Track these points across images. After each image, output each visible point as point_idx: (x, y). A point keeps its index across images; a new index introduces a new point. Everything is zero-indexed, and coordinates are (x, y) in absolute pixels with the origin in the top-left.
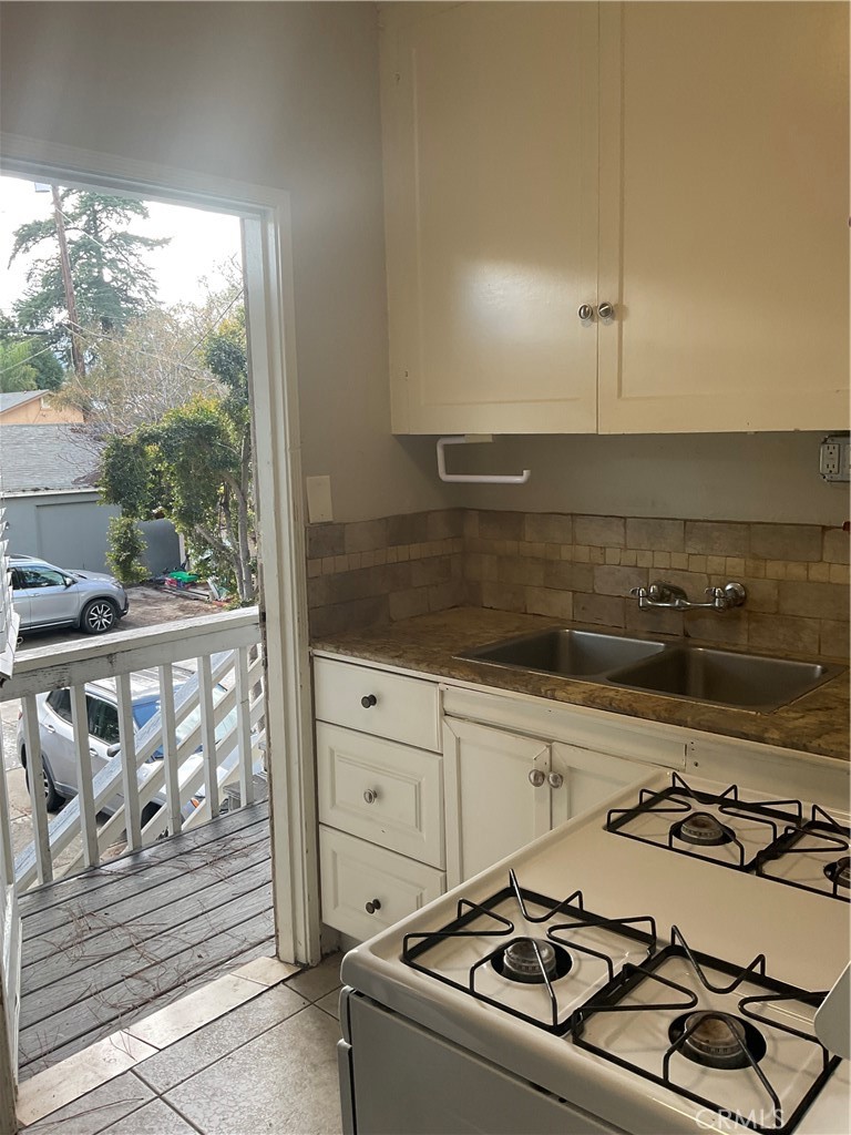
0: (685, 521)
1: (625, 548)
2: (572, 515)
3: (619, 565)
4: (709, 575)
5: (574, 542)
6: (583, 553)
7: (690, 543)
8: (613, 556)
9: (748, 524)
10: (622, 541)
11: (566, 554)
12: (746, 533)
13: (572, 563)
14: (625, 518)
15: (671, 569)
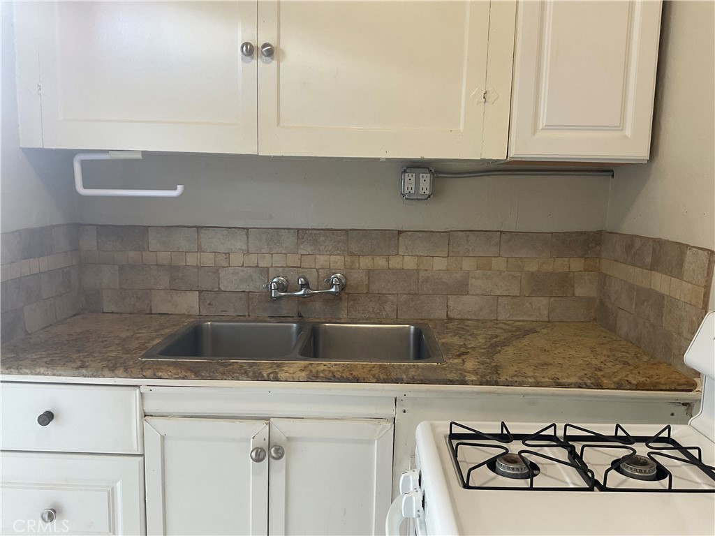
0: (298, 230)
1: (247, 252)
2: (198, 228)
3: (242, 266)
4: (317, 270)
5: (200, 250)
6: (208, 259)
7: (302, 247)
8: (236, 259)
9: (347, 231)
10: (245, 247)
11: (191, 260)
12: (344, 237)
13: (199, 267)
14: (247, 229)
15: (287, 267)
